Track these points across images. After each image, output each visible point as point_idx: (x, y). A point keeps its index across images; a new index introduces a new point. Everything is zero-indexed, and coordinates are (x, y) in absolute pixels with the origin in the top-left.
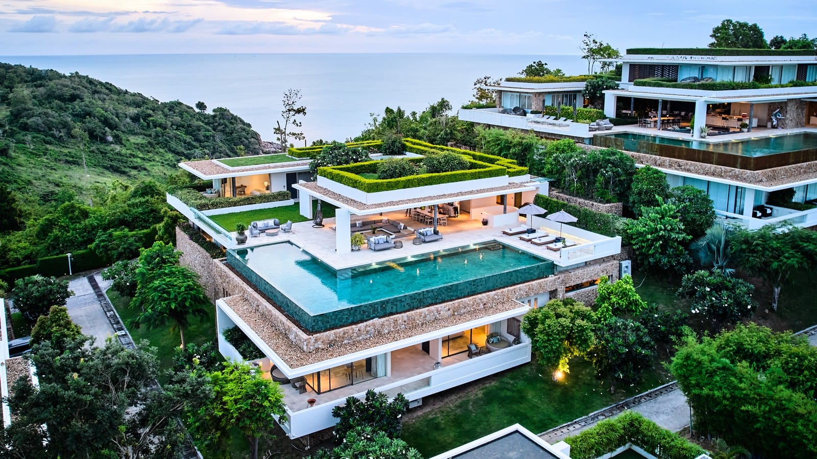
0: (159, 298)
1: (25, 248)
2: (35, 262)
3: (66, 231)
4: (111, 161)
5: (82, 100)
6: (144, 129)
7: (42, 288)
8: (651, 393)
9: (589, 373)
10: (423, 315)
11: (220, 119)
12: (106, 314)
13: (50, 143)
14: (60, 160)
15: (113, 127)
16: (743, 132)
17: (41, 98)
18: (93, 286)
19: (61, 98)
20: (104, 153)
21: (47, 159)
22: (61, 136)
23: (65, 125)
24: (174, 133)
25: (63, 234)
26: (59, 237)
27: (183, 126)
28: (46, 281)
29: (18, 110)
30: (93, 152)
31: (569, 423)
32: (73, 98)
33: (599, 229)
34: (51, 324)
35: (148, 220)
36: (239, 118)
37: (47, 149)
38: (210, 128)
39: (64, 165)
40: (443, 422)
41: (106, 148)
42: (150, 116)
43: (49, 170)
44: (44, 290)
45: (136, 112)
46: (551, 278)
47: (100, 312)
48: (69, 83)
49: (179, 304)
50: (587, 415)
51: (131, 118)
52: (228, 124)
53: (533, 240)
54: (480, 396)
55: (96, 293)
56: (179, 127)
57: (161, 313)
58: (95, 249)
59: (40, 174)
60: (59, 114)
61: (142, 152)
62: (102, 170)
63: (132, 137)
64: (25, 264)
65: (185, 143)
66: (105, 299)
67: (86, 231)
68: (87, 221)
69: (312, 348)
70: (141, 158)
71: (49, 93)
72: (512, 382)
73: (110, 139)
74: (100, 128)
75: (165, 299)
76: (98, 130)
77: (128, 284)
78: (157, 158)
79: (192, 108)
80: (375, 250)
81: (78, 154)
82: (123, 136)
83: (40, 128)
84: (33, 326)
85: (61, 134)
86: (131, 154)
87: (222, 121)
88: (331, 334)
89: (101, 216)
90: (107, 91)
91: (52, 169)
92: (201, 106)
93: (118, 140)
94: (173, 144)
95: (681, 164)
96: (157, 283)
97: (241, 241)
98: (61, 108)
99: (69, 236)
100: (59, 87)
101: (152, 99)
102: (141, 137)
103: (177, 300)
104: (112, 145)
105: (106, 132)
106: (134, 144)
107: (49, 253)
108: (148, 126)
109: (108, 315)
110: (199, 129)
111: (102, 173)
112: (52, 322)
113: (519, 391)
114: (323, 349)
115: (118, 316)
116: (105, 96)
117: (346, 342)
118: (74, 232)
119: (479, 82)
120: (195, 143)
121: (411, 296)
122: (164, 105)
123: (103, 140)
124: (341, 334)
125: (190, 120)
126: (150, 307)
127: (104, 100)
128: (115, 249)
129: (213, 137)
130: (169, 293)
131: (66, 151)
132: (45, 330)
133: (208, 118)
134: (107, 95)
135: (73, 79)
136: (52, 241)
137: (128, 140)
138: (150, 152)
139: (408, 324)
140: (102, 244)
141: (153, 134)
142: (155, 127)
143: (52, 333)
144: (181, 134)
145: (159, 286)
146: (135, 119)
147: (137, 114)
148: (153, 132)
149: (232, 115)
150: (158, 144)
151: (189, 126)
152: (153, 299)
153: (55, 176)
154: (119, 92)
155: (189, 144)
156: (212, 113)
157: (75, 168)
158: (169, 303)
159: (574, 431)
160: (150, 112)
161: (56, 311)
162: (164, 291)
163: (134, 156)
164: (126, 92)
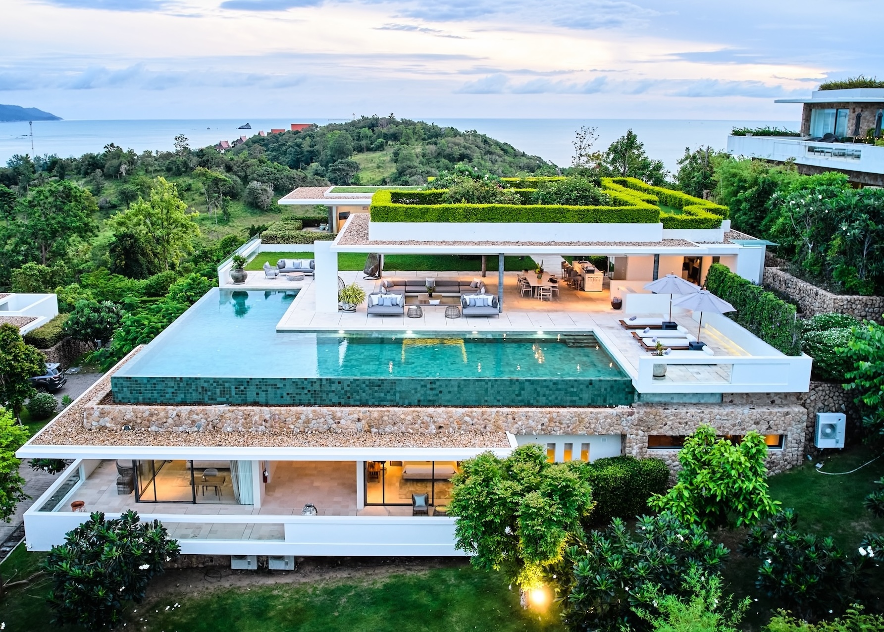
17: (431, 157)
19: (450, 157)
29: (403, 168)
32: (462, 158)
46: (619, 410)
48: (462, 142)
69: (94, 423)
71: (439, 151)
100: (450, 145)
114: (112, 430)
116: (497, 158)
122: (563, 170)
124: (146, 415)
135: (467, 137)
164: (524, 155)
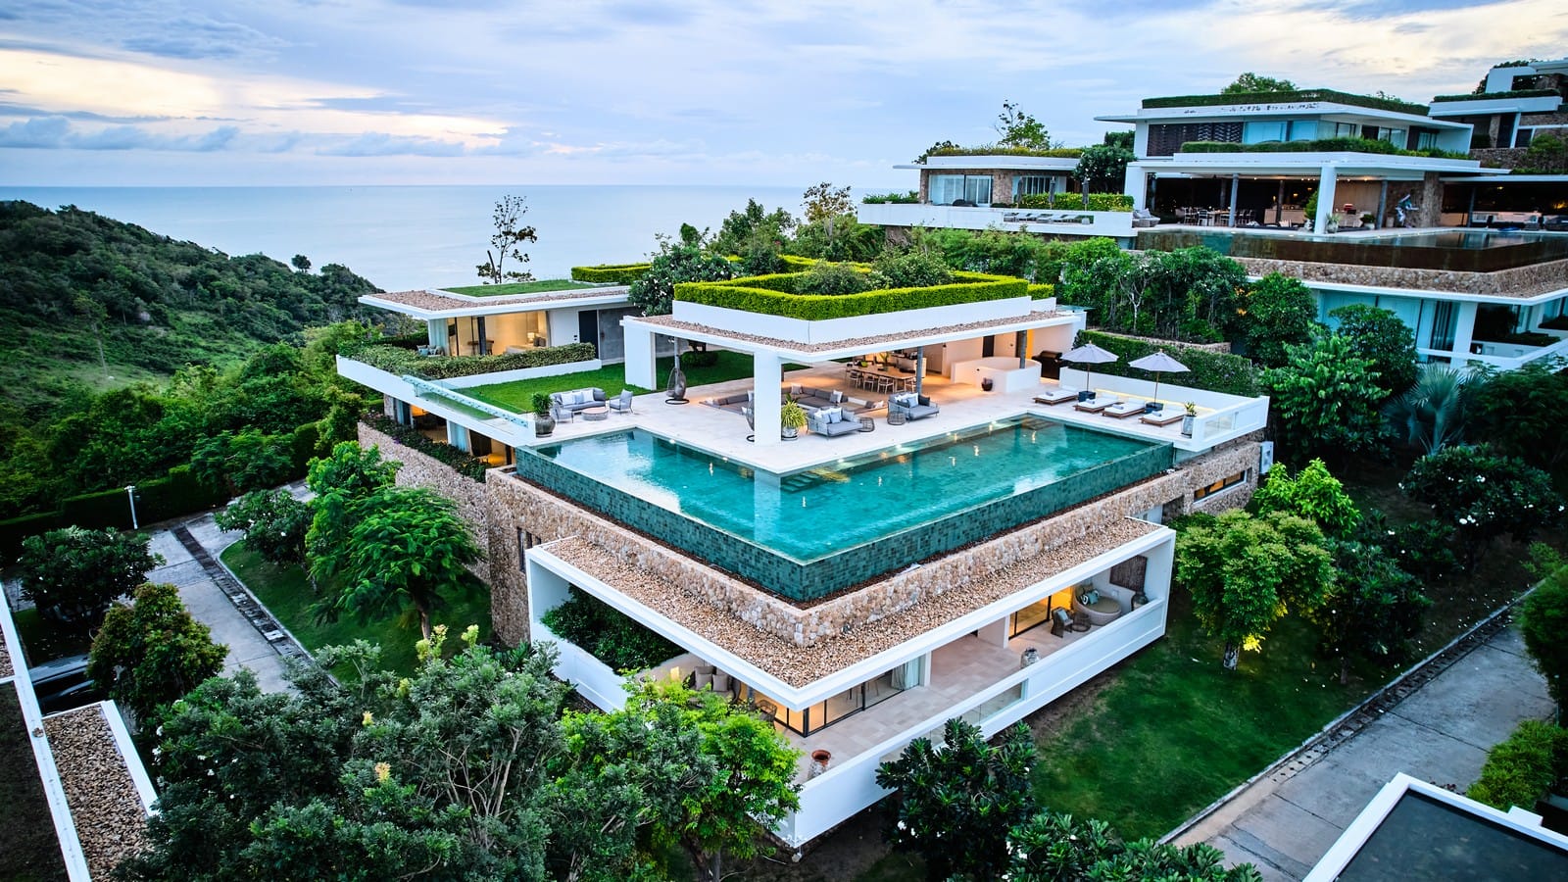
0: (382, 555)
1: (24, 483)
2: (53, 508)
3: (117, 442)
4: (151, 353)
5: (87, 251)
6: (205, 301)
7: (91, 553)
8: (1406, 678)
9: (1280, 648)
10: (997, 552)
11: (334, 283)
12: (231, 600)
13: (32, 325)
14: (53, 353)
15: (150, 297)
16: (1368, 229)
17: (7, 248)
18: (188, 548)
19: (46, 247)
20: (136, 341)
21: (28, 351)
22: (53, 313)
23: (59, 294)
24: (259, 307)
25: (112, 448)
26: (103, 456)
27: (272, 295)
28: (96, 538)
30: (115, 338)
31: (1297, 749)
32: (70, 248)
33: (1226, 385)
34: (142, 626)
35: (288, 417)
36: (366, 281)
37: (26, 335)
38: (319, 298)
39: (62, 362)
40: (1059, 770)
41: (140, 332)
42: (213, 278)
43: (34, 369)
44: (95, 556)
45: (189, 272)
46: (1173, 475)
47: (217, 596)
48: (60, 223)
49: (428, 565)
50: (1320, 731)
51: (181, 282)
52: (349, 291)
53: (1107, 409)
54: (1104, 709)
55: (198, 559)
56: (265, 296)
57: (391, 586)
58: (193, 471)
59: (18, 375)
60: (45, 276)
61: (204, 338)
62: (135, 368)
63: (186, 314)
64: (28, 513)
65: (277, 322)
66: (221, 570)
67: (161, 441)
68: (160, 424)
69: (813, 636)
70: (204, 348)
71: (21, 239)
72: (1149, 678)
73: (146, 316)
74: (126, 298)
75: (397, 556)
76: (122, 301)
77: (283, 534)
78: (232, 348)
79: (285, 266)
80: (829, 436)
81: (88, 342)
82: (170, 314)
83: (9, 298)
84: (95, 633)
85: (51, 309)
86: (185, 342)
87: (338, 286)
88: (844, 603)
89: (190, 412)
90: (132, 238)
91: (40, 367)
92: (301, 261)
93: (160, 319)
94: (258, 325)
95: (1329, 271)
96: (374, 521)
97: (544, 430)
98: (47, 266)
99: (126, 453)
100: (40, 229)
101: (215, 252)
102: (200, 313)
103: (423, 555)
104: (150, 327)
105: (137, 305)
106: (190, 325)
107: (84, 487)
108: (212, 295)
109: (236, 601)
110: (300, 299)
111: (136, 373)
112: (145, 621)
113: (1172, 695)
114: (834, 638)
115: (259, 602)
116: (130, 246)
117: (873, 618)
118: (137, 445)
119: (811, 192)
120: (295, 323)
121: (969, 516)
122: (238, 261)
123: (134, 319)
124: (865, 603)
125: (284, 286)
126: (365, 573)
127: (128, 253)
128: (238, 470)
129: (326, 311)
130: (403, 543)
131: (64, 337)
132: (125, 640)
133: (314, 282)
134: (134, 245)
135: (66, 216)
136: (88, 464)
137: (178, 319)
138: (219, 338)
139: (974, 574)
140: (211, 459)
141: (222, 308)
142: (225, 296)
143: (146, 645)
144: (270, 307)
145: (379, 530)
146: (189, 283)
147: (192, 276)
148: (221, 305)
149: (355, 276)
150: (231, 325)
151: (283, 295)
152: (369, 557)
153: (49, 378)
154: (155, 240)
155: (285, 323)
156: (321, 274)
157: (84, 366)
158: (408, 564)
159: (1313, 764)
160: (216, 272)
161: (151, 594)
162: (392, 539)
163: (191, 345)
164: (168, 240)
